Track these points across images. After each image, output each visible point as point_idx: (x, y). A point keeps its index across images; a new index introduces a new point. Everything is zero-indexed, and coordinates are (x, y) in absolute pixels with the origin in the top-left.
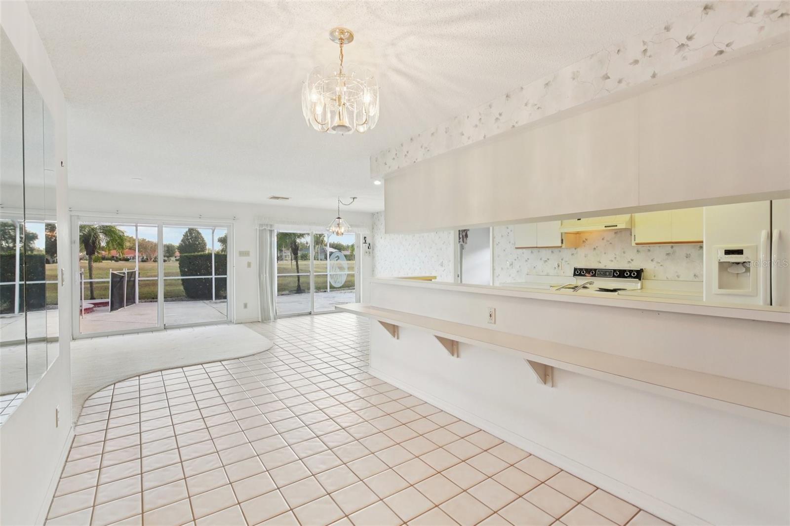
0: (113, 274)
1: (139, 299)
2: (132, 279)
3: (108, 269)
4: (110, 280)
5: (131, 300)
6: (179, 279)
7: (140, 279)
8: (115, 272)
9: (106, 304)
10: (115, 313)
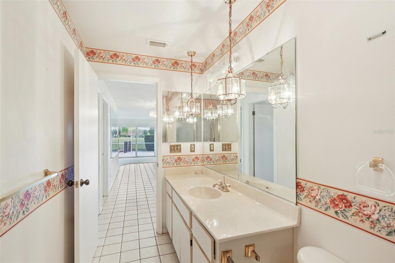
0: (125, 142)
1: (132, 150)
2: (130, 143)
3: (123, 140)
4: (124, 143)
5: (130, 150)
6: (144, 144)
7: (132, 143)
8: (125, 141)
9: (122, 151)
10: (125, 154)
